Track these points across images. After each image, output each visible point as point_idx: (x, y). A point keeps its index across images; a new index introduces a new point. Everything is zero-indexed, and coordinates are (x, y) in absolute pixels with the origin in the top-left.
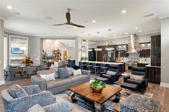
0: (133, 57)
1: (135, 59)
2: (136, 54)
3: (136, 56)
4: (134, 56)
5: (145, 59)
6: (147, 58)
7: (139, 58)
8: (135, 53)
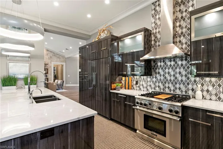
0: (167, 75)
3: (180, 73)
7: (193, 79)
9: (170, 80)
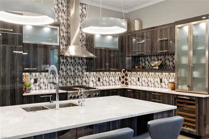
0: (68, 71)
1: (74, 77)
2: (77, 61)
3: (78, 69)
4: (72, 69)
5: (97, 77)
6: (101, 73)
7: (85, 73)
8: (74, 59)
9: (71, 75)
